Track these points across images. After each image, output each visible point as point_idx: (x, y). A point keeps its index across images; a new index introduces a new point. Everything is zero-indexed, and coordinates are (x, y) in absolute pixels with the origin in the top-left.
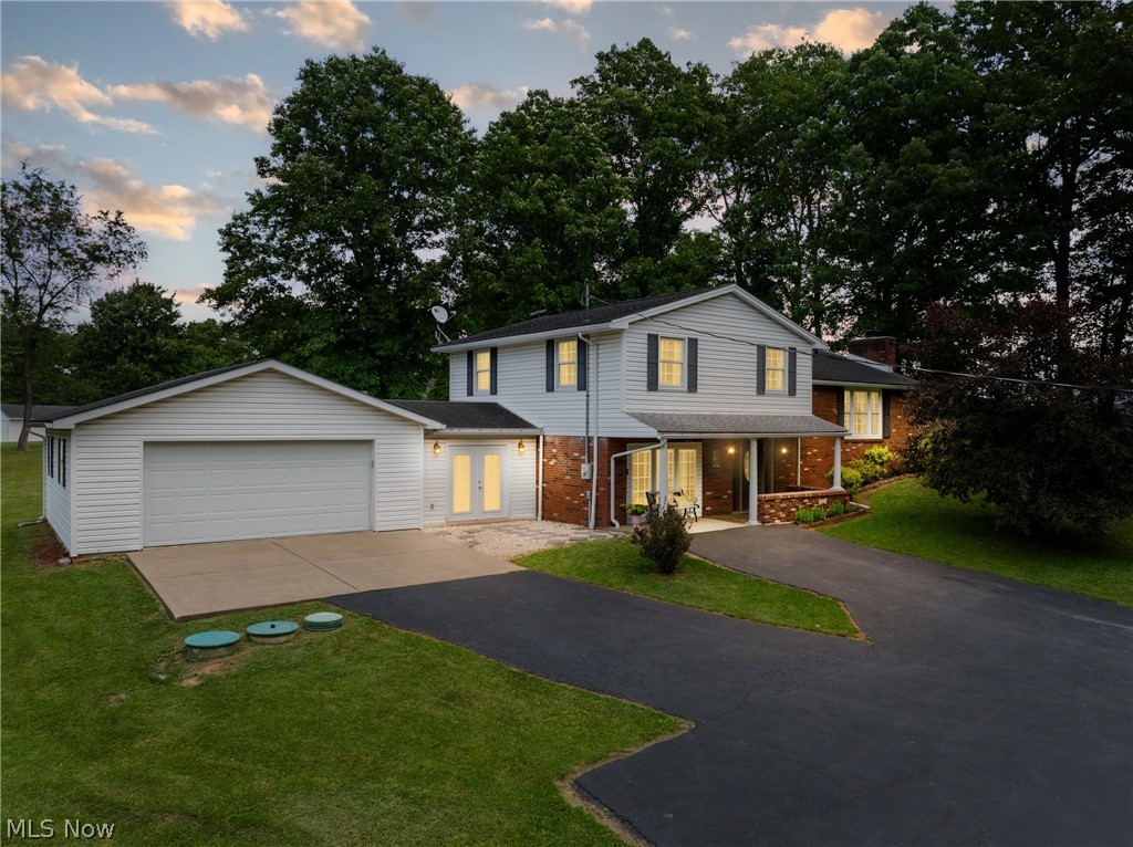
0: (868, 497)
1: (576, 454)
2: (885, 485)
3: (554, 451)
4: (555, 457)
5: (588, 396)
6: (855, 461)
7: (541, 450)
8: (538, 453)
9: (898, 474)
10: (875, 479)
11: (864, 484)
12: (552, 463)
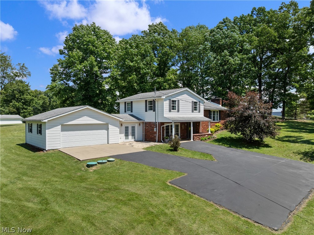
0: (216, 135)
1: (153, 126)
2: (219, 132)
3: (147, 125)
4: (147, 126)
5: (156, 113)
6: (213, 127)
7: (144, 125)
8: (143, 126)
9: (222, 130)
10: (217, 131)
11: (215, 132)
12: (147, 128)
